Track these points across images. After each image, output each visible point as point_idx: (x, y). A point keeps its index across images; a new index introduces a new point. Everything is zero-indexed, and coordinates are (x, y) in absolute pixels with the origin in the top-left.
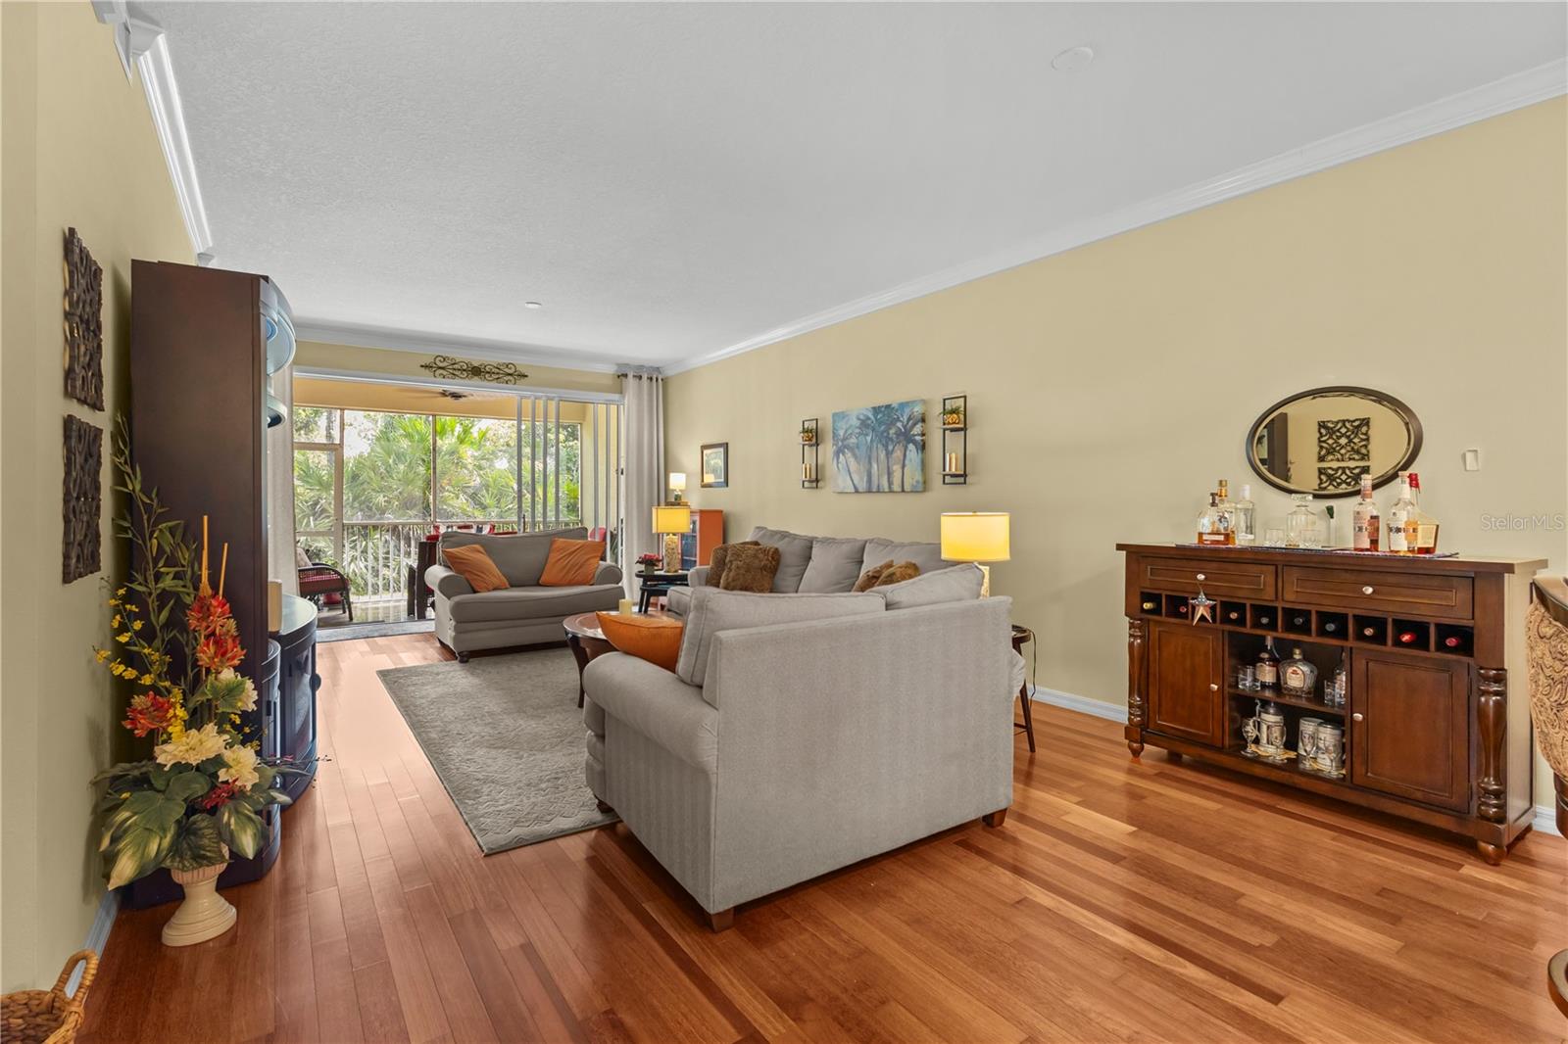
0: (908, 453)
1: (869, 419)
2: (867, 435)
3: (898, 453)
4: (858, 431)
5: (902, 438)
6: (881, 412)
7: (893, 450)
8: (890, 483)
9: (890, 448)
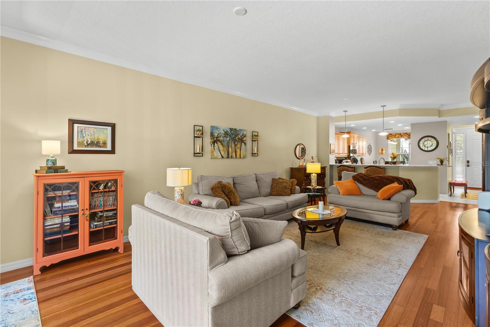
0: (242, 145)
1: (228, 132)
2: (227, 137)
3: (239, 145)
4: (223, 135)
5: (240, 141)
6: (233, 130)
7: (237, 144)
8: (236, 155)
9: (236, 143)
